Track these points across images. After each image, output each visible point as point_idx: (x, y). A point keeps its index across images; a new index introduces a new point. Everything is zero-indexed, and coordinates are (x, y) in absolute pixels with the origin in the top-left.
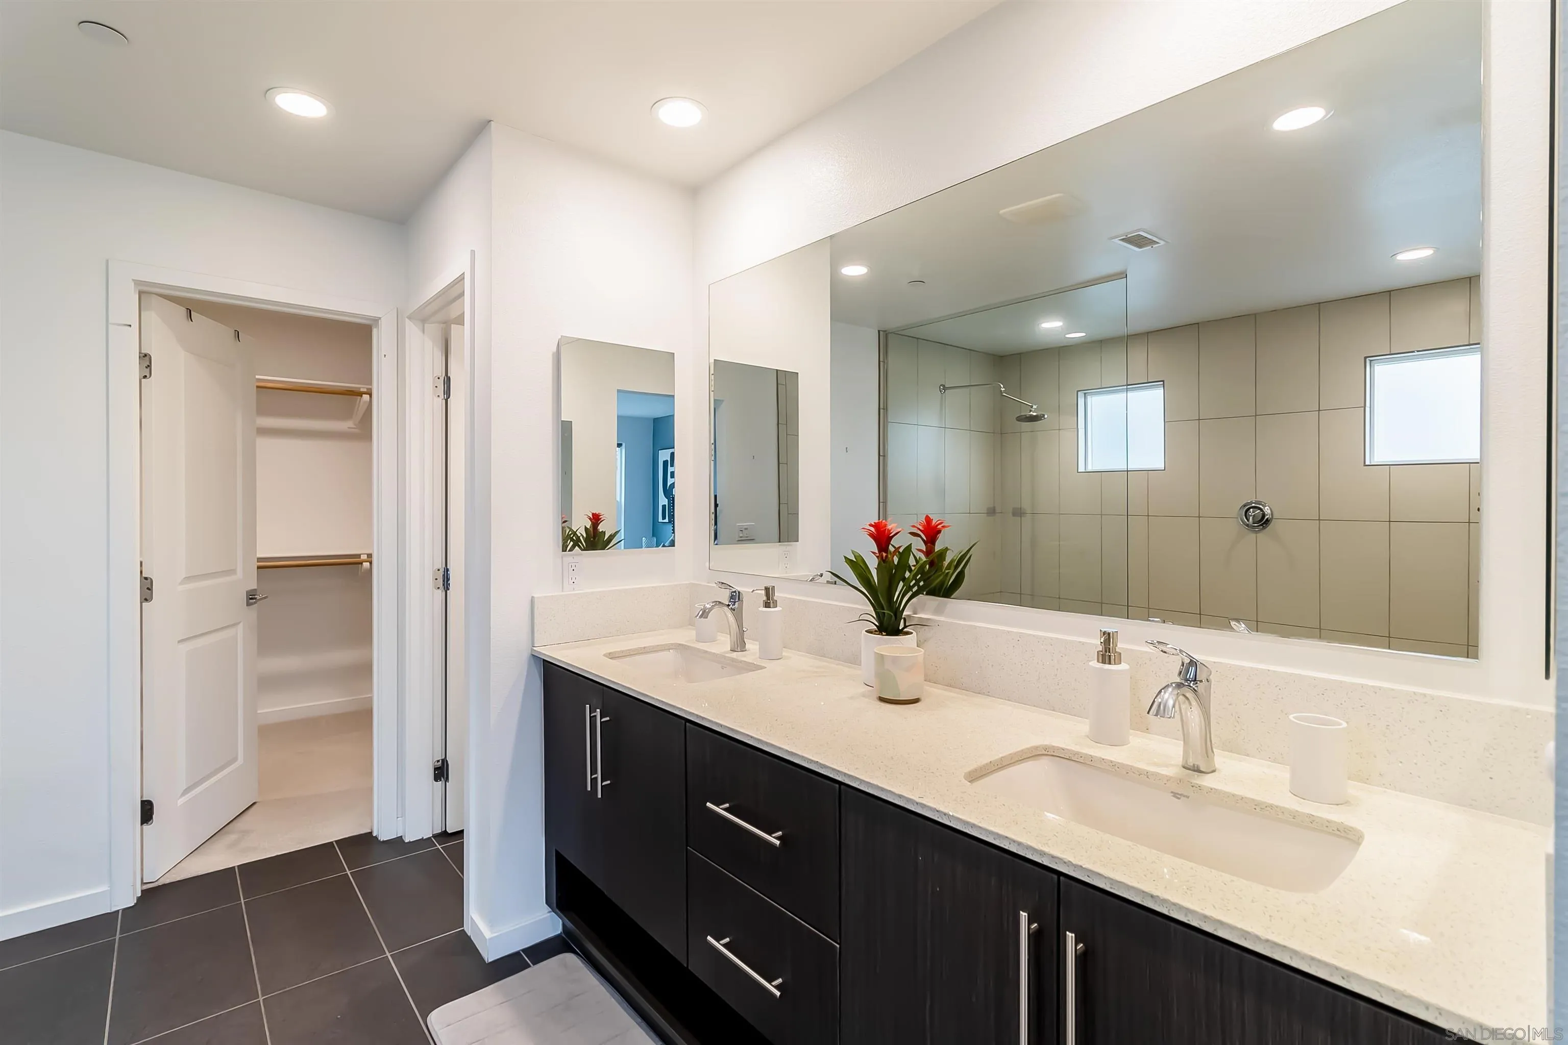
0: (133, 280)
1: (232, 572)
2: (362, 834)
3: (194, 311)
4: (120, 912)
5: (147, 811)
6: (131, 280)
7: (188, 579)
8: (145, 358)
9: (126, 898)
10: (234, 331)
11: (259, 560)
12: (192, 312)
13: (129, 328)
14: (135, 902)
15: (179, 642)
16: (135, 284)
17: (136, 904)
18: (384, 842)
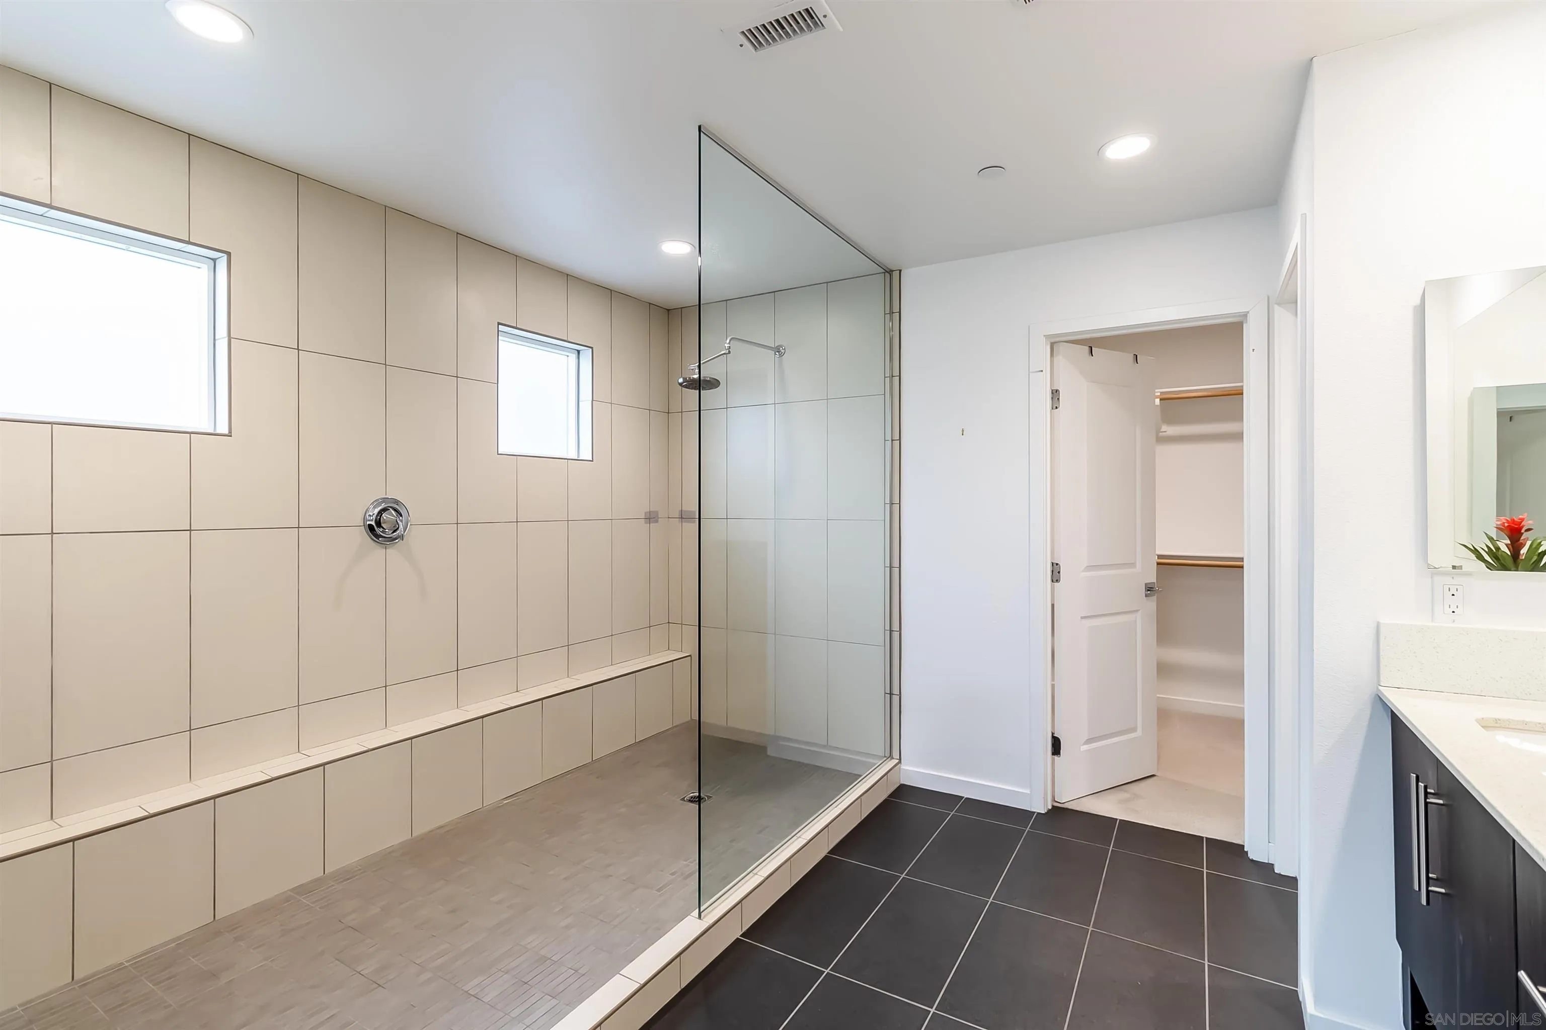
0: (1044, 336)
1: (1132, 565)
2: (1234, 843)
3: (1094, 347)
4: (1036, 814)
5: (1056, 747)
6: (1043, 336)
7: (1090, 568)
8: (1055, 393)
9: (1040, 807)
10: (1133, 355)
11: (1160, 557)
12: (1093, 348)
13: (1041, 373)
14: (1046, 811)
15: (1082, 618)
16: (1046, 338)
17: (1046, 813)
18: (1252, 861)
